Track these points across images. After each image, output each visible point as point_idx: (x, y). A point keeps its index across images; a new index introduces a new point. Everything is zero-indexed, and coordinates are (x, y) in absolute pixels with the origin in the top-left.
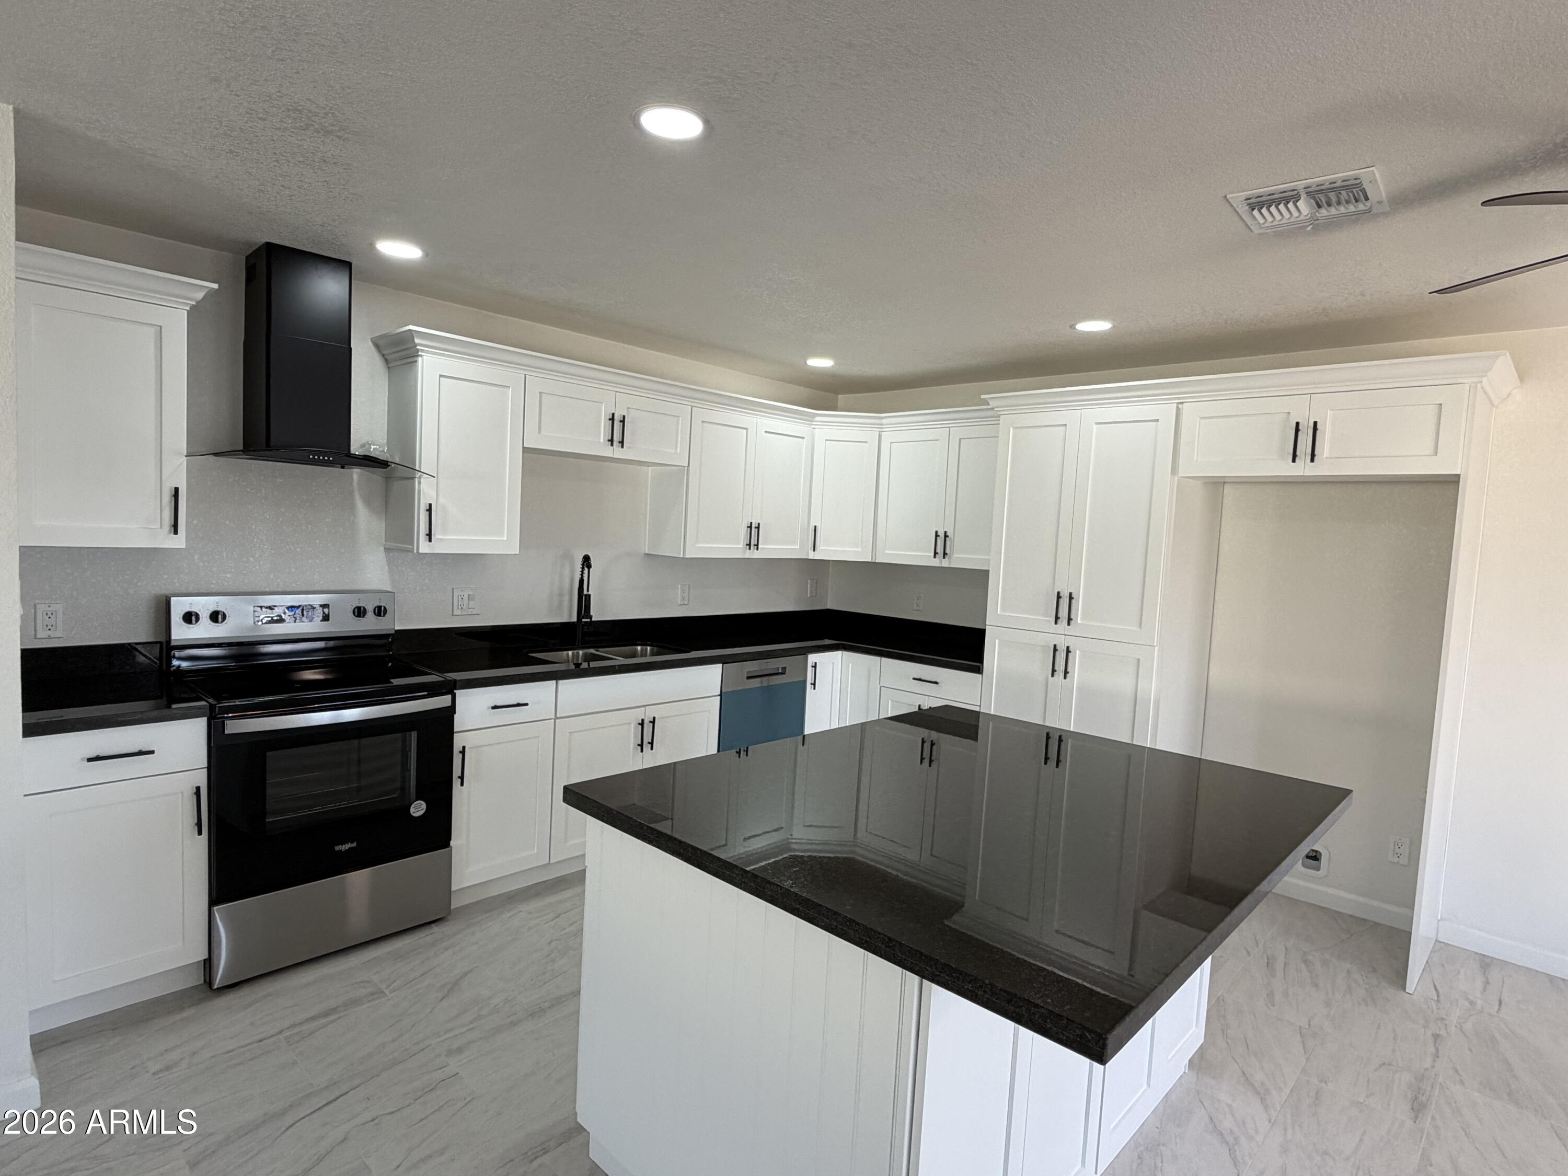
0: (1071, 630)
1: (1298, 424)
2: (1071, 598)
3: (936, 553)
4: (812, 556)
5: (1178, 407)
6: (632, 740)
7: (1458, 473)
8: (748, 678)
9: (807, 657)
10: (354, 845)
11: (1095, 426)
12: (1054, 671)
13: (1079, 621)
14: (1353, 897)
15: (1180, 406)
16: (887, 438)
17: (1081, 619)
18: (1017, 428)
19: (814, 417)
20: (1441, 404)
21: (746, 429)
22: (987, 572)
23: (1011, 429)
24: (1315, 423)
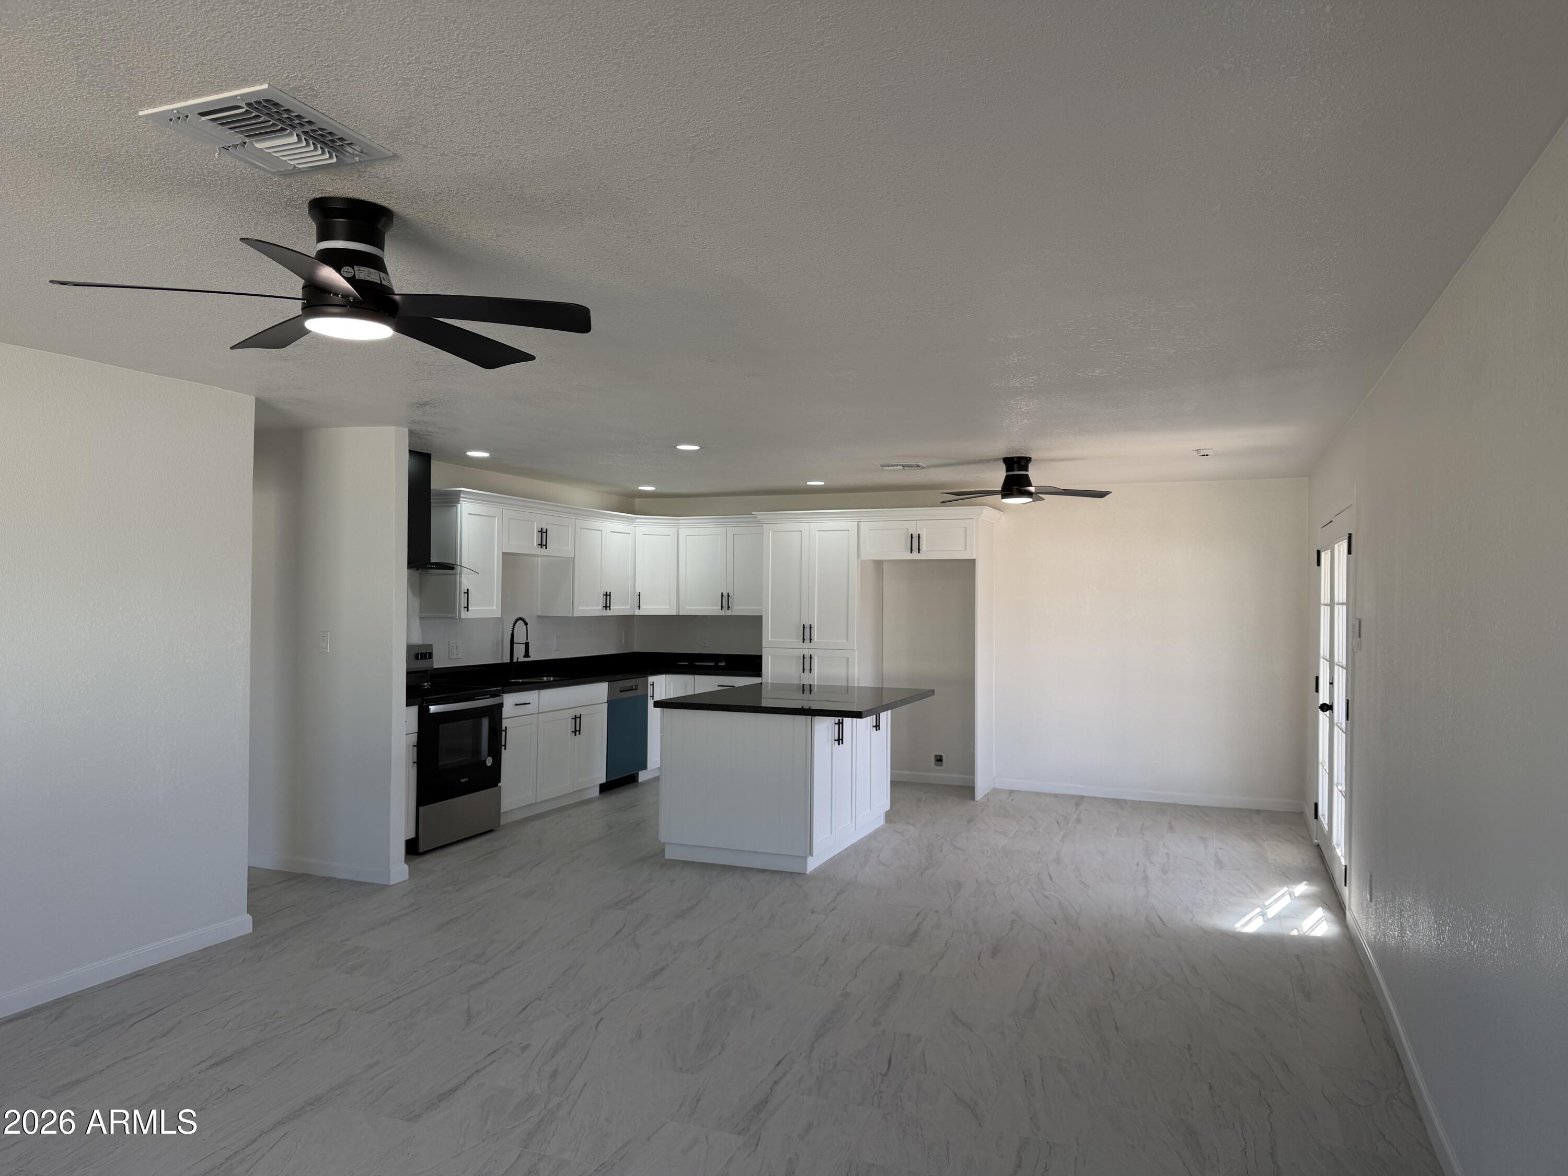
0: (812, 645)
1: (912, 535)
2: (811, 627)
3: (722, 607)
4: (637, 613)
5: (858, 524)
6: (569, 728)
7: (974, 558)
8: (621, 691)
9: (648, 679)
10: (467, 780)
11: (817, 533)
12: (804, 670)
13: (816, 640)
14: (957, 776)
15: (859, 523)
16: (683, 532)
17: (817, 639)
18: (774, 531)
19: (635, 520)
20: (966, 528)
21: (601, 531)
22: (761, 617)
23: (771, 532)
24: (919, 535)
